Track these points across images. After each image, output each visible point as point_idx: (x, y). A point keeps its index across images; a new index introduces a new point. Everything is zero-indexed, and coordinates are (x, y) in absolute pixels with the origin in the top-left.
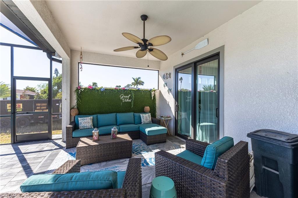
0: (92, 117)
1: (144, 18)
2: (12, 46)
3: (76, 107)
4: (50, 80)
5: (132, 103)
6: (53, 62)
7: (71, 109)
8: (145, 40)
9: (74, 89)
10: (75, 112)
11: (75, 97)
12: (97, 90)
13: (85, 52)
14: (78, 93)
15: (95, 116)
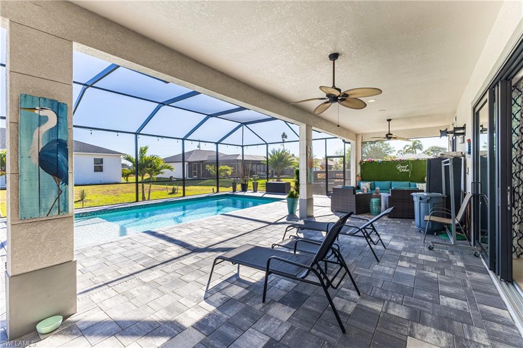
0: (370, 183)
1: (389, 120)
2: (326, 139)
3: (360, 175)
4: (344, 157)
5: (410, 173)
6: (346, 144)
7: (356, 176)
8: (390, 134)
9: (358, 162)
10: (359, 178)
11: (359, 168)
12: (375, 162)
13: (365, 134)
14: (361, 165)
15: (372, 182)
